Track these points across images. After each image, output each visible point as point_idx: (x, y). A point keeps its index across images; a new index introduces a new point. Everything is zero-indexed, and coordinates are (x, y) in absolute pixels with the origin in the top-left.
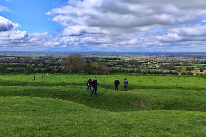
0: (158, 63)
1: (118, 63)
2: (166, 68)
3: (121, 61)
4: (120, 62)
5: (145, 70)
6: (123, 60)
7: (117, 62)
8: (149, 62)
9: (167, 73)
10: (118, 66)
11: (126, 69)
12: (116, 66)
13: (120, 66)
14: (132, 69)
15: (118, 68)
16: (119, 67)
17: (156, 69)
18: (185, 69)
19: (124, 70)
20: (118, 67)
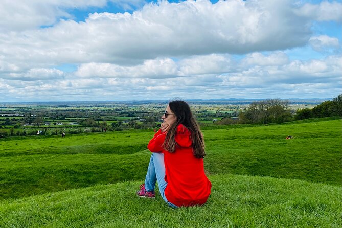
0: (70, 119)
1: (5, 122)
2: (84, 125)
3: (10, 118)
4: (8, 119)
5: (54, 130)
6: (13, 116)
7: (3, 120)
8: (57, 117)
9: (87, 132)
10: (6, 126)
11: (22, 131)
12: (3, 126)
13: (9, 126)
14: (34, 130)
15: (8, 131)
16: (7, 128)
17: (70, 127)
19: (19, 132)
20: (5, 128)
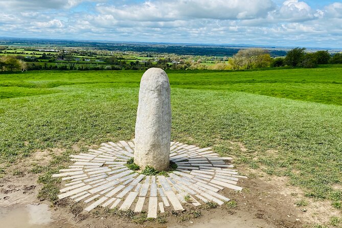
0: (97, 56)
1: (41, 56)
2: (107, 62)
3: (46, 53)
4: (44, 54)
5: (80, 66)
6: (49, 51)
7: (40, 55)
8: (86, 54)
9: (108, 69)
10: (42, 60)
11: (54, 64)
12: (39, 60)
13: (44, 60)
14: (64, 65)
15: (42, 64)
16: (43, 62)
17: (96, 64)
18: (129, 63)
19: (51, 66)
20: (41, 61)
